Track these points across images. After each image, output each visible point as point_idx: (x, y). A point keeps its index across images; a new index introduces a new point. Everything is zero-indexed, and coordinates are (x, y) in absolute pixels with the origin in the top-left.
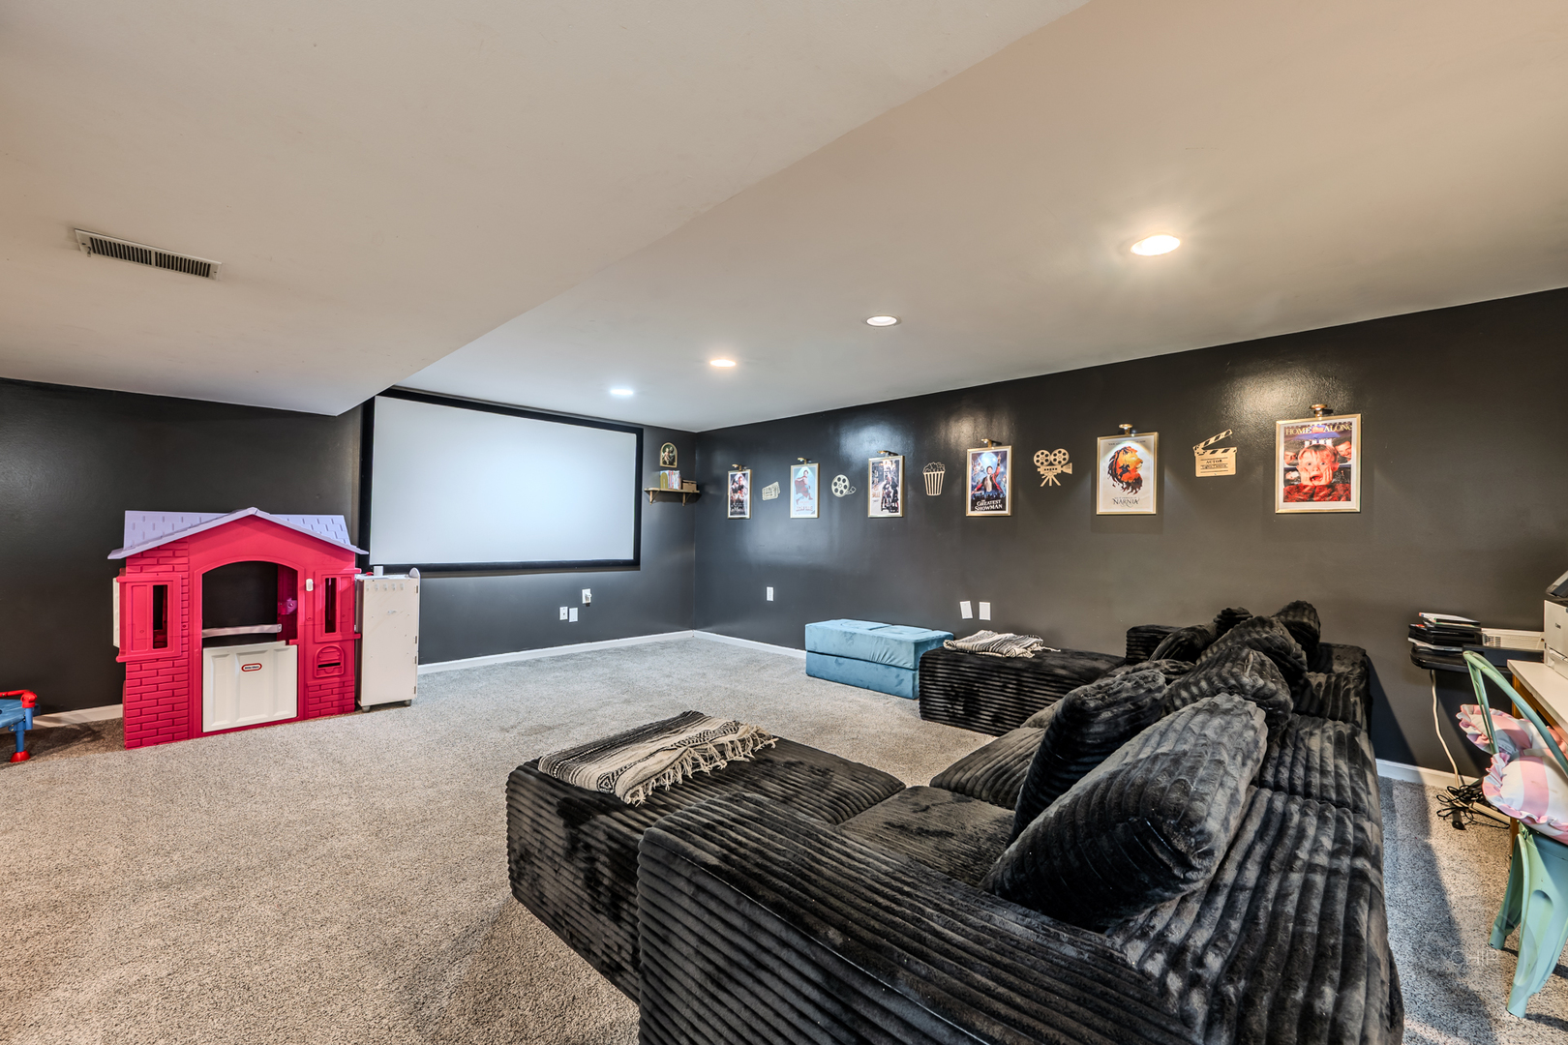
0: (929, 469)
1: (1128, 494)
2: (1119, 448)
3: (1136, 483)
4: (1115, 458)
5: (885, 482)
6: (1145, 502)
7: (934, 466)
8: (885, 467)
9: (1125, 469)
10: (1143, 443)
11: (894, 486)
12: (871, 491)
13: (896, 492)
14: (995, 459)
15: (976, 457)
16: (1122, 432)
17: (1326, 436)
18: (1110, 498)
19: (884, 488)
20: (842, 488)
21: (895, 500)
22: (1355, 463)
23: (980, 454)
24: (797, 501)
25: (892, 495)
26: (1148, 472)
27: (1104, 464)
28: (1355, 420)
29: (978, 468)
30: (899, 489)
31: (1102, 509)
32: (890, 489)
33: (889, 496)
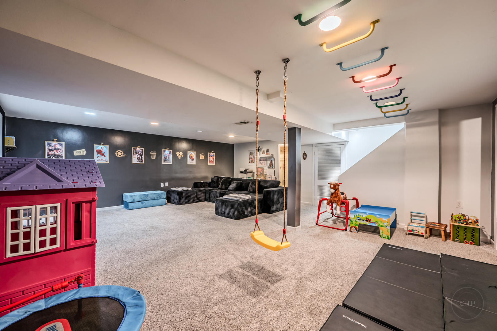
0: (152, 152)
1: (192, 161)
2: (191, 153)
3: (193, 160)
4: (190, 155)
5: (138, 154)
6: (194, 163)
7: (153, 152)
8: (138, 150)
9: (191, 157)
10: (194, 153)
11: (141, 155)
12: (133, 156)
13: (142, 157)
14: (169, 152)
15: (164, 151)
16: (192, 151)
17: (212, 155)
18: (189, 162)
19: (138, 156)
20: (119, 155)
21: (142, 159)
22: (215, 159)
23: (165, 151)
24: (98, 157)
25: (140, 158)
26: (194, 158)
27: (188, 156)
28: (215, 154)
29: (165, 154)
30: (143, 156)
31: (188, 163)
32: (140, 156)
33: (139, 158)
